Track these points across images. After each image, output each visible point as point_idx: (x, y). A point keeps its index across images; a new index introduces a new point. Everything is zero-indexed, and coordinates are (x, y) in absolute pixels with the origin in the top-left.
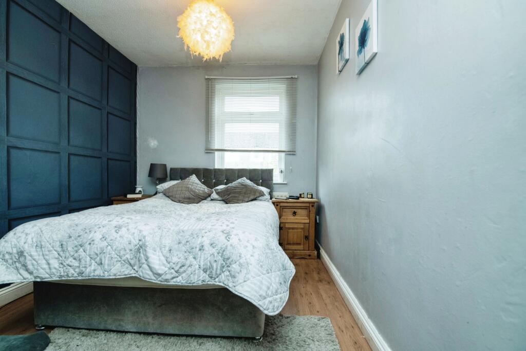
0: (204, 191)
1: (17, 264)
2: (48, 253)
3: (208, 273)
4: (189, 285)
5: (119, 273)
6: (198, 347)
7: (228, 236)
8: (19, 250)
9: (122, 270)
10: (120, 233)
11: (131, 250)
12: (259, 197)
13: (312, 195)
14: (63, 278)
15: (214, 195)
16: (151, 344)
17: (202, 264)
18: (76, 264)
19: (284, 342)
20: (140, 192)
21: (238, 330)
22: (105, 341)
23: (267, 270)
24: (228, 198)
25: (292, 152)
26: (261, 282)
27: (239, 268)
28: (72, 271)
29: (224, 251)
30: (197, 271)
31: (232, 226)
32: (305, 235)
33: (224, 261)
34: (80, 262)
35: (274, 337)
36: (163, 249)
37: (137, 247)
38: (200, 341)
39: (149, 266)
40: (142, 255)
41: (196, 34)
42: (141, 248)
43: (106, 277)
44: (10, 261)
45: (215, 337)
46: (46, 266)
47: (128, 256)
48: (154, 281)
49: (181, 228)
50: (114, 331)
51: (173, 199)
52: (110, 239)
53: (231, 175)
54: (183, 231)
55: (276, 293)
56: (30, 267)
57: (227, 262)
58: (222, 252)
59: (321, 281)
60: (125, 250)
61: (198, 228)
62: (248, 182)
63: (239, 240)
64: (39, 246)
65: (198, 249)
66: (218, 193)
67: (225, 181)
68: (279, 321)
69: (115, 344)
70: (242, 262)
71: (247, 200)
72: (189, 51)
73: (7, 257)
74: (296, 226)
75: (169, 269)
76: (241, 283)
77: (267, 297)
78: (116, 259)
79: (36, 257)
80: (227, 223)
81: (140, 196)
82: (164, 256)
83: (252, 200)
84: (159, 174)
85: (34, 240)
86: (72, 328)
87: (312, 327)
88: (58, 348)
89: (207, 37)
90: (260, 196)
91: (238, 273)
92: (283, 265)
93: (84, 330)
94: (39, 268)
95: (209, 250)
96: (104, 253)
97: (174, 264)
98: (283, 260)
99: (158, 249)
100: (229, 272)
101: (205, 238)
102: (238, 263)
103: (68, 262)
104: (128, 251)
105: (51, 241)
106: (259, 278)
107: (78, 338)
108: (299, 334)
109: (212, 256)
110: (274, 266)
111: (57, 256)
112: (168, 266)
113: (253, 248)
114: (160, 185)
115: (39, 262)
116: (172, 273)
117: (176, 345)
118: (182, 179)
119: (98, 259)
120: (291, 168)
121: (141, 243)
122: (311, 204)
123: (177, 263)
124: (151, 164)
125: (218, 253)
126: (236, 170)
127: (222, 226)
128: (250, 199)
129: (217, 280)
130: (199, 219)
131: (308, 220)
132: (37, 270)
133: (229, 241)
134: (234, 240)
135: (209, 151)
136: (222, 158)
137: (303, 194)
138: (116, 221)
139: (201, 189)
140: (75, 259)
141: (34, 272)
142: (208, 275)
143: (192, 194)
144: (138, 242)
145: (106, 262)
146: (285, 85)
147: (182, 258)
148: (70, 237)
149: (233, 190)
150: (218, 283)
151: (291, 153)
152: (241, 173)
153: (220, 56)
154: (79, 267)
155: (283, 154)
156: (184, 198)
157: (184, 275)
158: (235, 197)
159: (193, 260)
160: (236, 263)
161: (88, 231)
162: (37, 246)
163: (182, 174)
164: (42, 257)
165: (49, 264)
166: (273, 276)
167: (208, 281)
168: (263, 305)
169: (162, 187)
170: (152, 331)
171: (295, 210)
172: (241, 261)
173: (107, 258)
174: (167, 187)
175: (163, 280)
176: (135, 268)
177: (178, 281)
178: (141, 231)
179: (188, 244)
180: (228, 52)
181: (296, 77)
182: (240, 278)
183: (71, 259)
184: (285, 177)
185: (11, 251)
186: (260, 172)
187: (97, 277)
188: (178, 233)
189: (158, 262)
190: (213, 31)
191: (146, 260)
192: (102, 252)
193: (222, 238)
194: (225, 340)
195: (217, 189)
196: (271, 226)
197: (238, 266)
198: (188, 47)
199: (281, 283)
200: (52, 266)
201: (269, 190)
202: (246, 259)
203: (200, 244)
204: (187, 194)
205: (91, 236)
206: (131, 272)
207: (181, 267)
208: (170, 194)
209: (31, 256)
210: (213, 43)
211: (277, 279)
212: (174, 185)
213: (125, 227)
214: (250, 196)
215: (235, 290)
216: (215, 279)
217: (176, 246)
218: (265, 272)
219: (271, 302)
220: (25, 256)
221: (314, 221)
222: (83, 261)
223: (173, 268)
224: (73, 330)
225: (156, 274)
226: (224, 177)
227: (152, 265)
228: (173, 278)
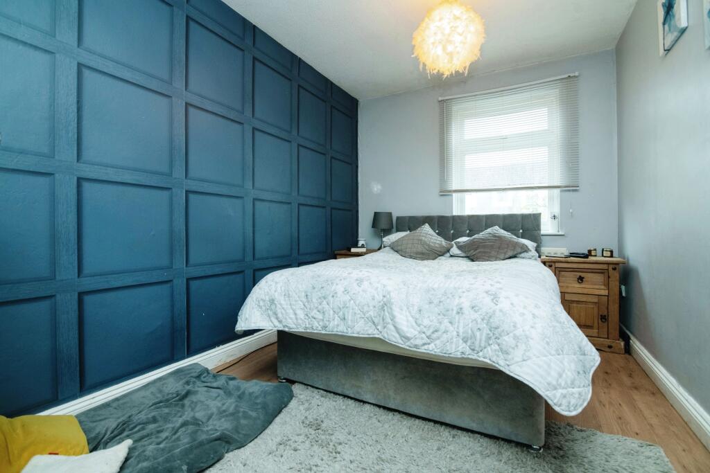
0: (441, 245)
1: (269, 311)
2: (294, 303)
3: (468, 344)
4: (445, 355)
5: (362, 332)
6: (451, 439)
7: (495, 298)
8: (271, 298)
9: (366, 329)
10: (362, 286)
11: (375, 307)
12: (521, 253)
13: (612, 252)
14: (308, 331)
15: (455, 250)
16: (394, 422)
17: (461, 330)
18: (320, 316)
19: (581, 464)
20: (363, 246)
21: (506, 430)
22: (344, 407)
23: (557, 350)
24: (474, 253)
25: (572, 187)
26: (549, 366)
27: (514, 342)
28: (316, 324)
29: (490, 317)
30: (455, 340)
31: (499, 286)
32: (601, 313)
33: (491, 331)
34: (324, 315)
35: (561, 453)
36: (411, 308)
37: (381, 304)
38: (454, 432)
39: (395, 327)
40: (387, 314)
41: (436, 47)
42: (385, 305)
43: (350, 335)
44: (264, 308)
45: (473, 432)
46: (293, 316)
47: (371, 313)
48: (400, 346)
49: (430, 285)
50: (352, 398)
51: (403, 254)
52: (352, 293)
53: (475, 223)
54: (433, 289)
55: (573, 385)
56: (280, 315)
57: (496, 332)
58: (488, 318)
59: (636, 388)
60: (369, 306)
61: (452, 286)
62: (503, 233)
63: (512, 304)
64: (287, 295)
65: (455, 312)
66: (460, 247)
67: (468, 232)
68: (567, 433)
69: (355, 413)
70: (518, 334)
71: (502, 257)
72: (425, 69)
73: (262, 304)
74: (584, 299)
75: (420, 332)
76: (517, 362)
77: (558, 387)
78: (359, 316)
79: (285, 306)
80: (490, 282)
81: (364, 250)
82: (412, 317)
83: (510, 258)
84: (384, 224)
85: (283, 288)
86: (310, 386)
87: (629, 454)
88: (301, 403)
89: (450, 48)
90: (524, 252)
91: (513, 348)
92: (580, 348)
93: (322, 391)
94: (287, 317)
95: (469, 315)
96: (347, 307)
97: (425, 327)
98: (580, 340)
99: (405, 308)
100: (499, 345)
101: (462, 300)
102: (511, 335)
103: (312, 314)
104: (371, 308)
105: (297, 291)
106: (544, 358)
107: (317, 397)
108: (606, 458)
109: (475, 322)
110: (566, 346)
111: (303, 306)
112: (418, 329)
113: (534, 317)
114: (387, 237)
115: (288, 311)
116: (422, 339)
117: (423, 430)
118: (410, 230)
119: (341, 314)
120: (571, 211)
121: (385, 299)
122: (611, 267)
123: (429, 327)
124: (375, 213)
125: (483, 320)
126: (483, 216)
127: (483, 285)
128: (507, 256)
129: (481, 354)
130: (447, 277)
131: (607, 291)
132: (286, 319)
133: (497, 305)
134: (504, 304)
135: (445, 193)
136: (462, 201)
137: (595, 250)
138: (356, 274)
139: (438, 242)
140: (319, 311)
141: (284, 320)
142: (469, 347)
143: (425, 248)
144: (382, 298)
145: (349, 317)
146: (557, 90)
147: (435, 321)
148: (314, 288)
149: (481, 243)
150: (481, 359)
151: (570, 188)
152: (490, 220)
153: (465, 68)
154: (323, 320)
155: (557, 191)
156: (417, 253)
157: (437, 342)
158: (485, 252)
159: (449, 325)
160: (508, 334)
161: (330, 283)
162: (285, 295)
163: (410, 223)
164: (290, 307)
165: (296, 314)
166: (566, 360)
167: (469, 355)
168: (552, 398)
169: (389, 239)
170: (393, 407)
171: (582, 275)
172: (518, 332)
173: (350, 313)
174: (395, 240)
175: (412, 346)
176: (379, 327)
177: (431, 349)
178: (385, 286)
179: (441, 304)
180: (476, 61)
181: (577, 74)
182: (518, 354)
183: (315, 311)
184: (561, 226)
185: (264, 298)
186: (520, 219)
187: (340, 333)
188: (428, 291)
189: (405, 323)
190: (457, 38)
191: (392, 320)
192: (345, 307)
193: (488, 300)
194: (487, 440)
195: (459, 242)
196: (554, 291)
197: (512, 339)
198: (424, 65)
199: (579, 373)
200: (298, 317)
201: (535, 245)
202: (523, 331)
203: (457, 306)
204: (420, 248)
205: (333, 288)
206: (375, 332)
207: (433, 333)
208: (399, 248)
209: (281, 304)
210: (458, 53)
211: (573, 366)
212: (403, 237)
213: (367, 281)
214: (507, 251)
215: (509, 371)
216: (478, 353)
217: (427, 306)
218: (553, 352)
219: (565, 397)
220: (275, 304)
221: (617, 293)
222: (327, 315)
223: (424, 333)
224: (312, 389)
225: (404, 337)
226: (466, 226)
227: (399, 327)
228: (424, 344)
